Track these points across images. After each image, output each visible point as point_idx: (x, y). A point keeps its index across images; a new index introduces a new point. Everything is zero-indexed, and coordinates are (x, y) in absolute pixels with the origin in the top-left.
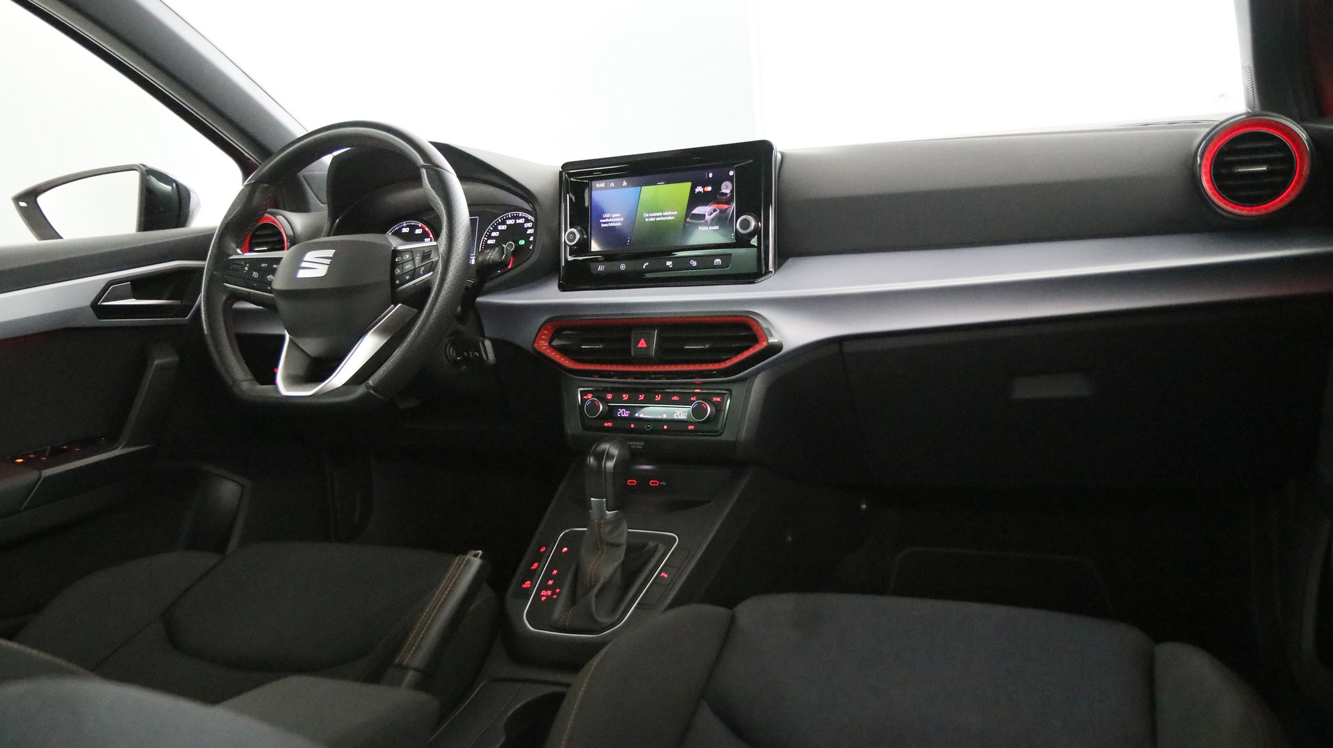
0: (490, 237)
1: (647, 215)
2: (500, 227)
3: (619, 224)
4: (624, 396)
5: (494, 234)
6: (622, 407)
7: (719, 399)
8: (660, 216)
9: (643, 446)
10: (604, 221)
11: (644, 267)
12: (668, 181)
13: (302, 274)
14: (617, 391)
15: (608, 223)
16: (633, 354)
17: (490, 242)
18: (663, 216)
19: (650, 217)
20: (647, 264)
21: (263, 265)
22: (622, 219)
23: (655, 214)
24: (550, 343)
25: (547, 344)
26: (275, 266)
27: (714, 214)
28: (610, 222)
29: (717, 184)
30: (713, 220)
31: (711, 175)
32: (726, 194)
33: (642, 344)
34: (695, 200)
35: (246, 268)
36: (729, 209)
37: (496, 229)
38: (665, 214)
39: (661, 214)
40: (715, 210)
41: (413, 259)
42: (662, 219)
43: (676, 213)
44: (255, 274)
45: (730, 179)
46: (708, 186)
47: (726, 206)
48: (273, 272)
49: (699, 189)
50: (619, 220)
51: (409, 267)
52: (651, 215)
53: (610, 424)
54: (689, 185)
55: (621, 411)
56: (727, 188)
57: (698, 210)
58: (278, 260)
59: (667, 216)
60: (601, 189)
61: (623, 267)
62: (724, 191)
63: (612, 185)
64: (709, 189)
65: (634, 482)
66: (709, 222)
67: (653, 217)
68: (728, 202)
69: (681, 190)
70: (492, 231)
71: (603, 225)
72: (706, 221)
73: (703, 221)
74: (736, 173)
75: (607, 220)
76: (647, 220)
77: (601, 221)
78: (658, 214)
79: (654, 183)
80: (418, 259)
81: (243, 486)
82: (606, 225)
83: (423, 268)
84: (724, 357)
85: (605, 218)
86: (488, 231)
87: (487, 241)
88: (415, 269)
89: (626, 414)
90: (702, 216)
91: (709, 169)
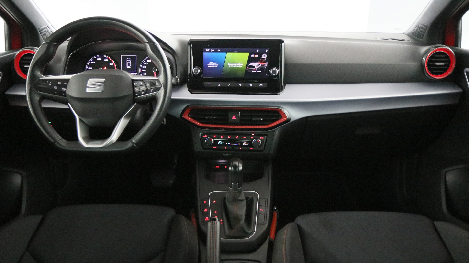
0: (143, 65)
1: (229, 64)
2: (148, 61)
3: (217, 67)
4: (222, 136)
5: (145, 64)
6: (220, 141)
7: (263, 138)
8: (235, 65)
9: (229, 155)
10: (209, 65)
11: (229, 85)
12: (239, 51)
13: (88, 90)
14: (219, 134)
15: (211, 66)
16: (229, 121)
17: (143, 67)
18: (237, 65)
19: (231, 65)
20: (230, 84)
21: (59, 83)
22: (218, 65)
23: (233, 64)
24: (188, 115)
25: (187, 116)
26: (65, 84)
27: (259, 66)
28: (212, 66)
29: (260, 54)
30: (258, 68)
31: (258, 51)
32: (264, 59)
33: (234, 118)
34: (250, 60)
35: (50, 84)
36: (265, 65)
37: (146, 62)
38: (237, 64)
39: (236, 64)
40: (259, 65)
41: (145, 85)
42: (236, 66)
43: (242, 64)
44: (56, 88)
45: (266, 53)
46: (256, 55)
47: (264, 64)
48: (66, 86)
49: (253, 56)
50: (216, 65)
51: (143, 88)
52: (231, 64)
53: (216, 147)
54: (247, 54)
55: (220, 142)
56: (264, 56)
57: (252, 64)
58: (67, 80)
59: (239, 65)
60: (207, 52)
61: (219, 85)
62: (263, 57)
63: (213, 50)
64: (257, 56)
65: (218, 167)
66: (257, 69)
67: (232, 65)
68: (265, 62)
69: (245, 56)
70: (144, 62)
71: (209, 67)
72: (255, 69)
73: (254, 69)
74: (269, 51)
75: (211, 65)
76: (229, 66)
77: (208, 65)
78: (234, 64)
79: (233, 51)
80: (148, 85)
81: (22, 175)
82: (210, 67)
83: (152, 90)
84: (268, 123)
85: (210, 64)
86: (143, 62)
87: (142, 66)
88: (147, 89)
89: (222, 143)
90: (254, 67)
91: (257, 48)
